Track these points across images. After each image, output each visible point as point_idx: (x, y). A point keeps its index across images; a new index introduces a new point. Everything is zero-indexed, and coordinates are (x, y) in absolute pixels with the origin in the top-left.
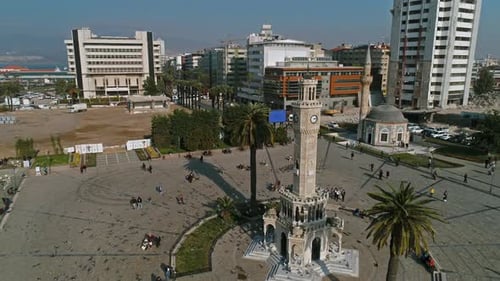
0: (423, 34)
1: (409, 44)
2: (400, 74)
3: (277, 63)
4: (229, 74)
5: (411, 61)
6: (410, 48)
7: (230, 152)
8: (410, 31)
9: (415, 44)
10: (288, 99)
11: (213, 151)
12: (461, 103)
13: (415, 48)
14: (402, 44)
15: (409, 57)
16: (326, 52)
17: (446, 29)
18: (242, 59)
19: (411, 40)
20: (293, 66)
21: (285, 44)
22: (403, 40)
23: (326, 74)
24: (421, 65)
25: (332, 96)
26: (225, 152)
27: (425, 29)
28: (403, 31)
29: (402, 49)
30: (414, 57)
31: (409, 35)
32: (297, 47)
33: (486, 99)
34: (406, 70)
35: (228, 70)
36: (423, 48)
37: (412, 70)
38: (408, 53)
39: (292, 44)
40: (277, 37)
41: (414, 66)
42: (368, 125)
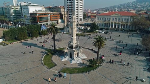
0: (73, 4)
1: (69, 6)
2: (68, 14)
3: (33, 12)
4: (13, 16)
5: (70, 11)
6: (70, 7)
7: (33, 39)
8: (69, 3)
9: (71, 6)
10: (39, 22)
11: (28, 39)
12: (82, 21)
13: (71, 7)
14: (67, 6)
15: (70, 10)
16: (46, 8)
17: (78, 3)
18: (17, 10)
19: (70, 5)
20: (39, 12)
21: (35, 6)
22: (68, 5)
23: (49, 15)
24: (73, 12)
25: (51, 21)
26: (32, 39)
27: (73, 3)
28: (68, 3)
29: (68, 8)
30: (71, 10)
31: (69, 4)
32: (38, 7)
33: (87, 20)
34: (69, 13)
35: (13, 14)
36: (73, 7)
37: (71, 13)
38: (69, 9)
39: (37, 6)
40: (30, 3)
41: (71, 12)
42: (67, 28)
